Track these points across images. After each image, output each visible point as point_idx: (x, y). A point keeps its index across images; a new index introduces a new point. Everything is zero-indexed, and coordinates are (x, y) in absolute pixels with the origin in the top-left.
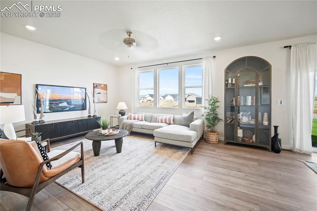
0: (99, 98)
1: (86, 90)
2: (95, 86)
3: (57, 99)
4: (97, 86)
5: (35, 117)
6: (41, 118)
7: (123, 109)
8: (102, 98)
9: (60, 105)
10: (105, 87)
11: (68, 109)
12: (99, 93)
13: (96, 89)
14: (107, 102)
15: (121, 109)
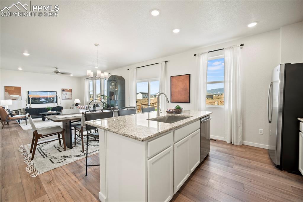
0: (65, 97)
1: (56, 93)
2: (63, 90)
3: (39, 97)
4: (64, 90)
5: (27, 106)
6: (30, 106)
7: (78, 102)
8: (68, 96)
9: (41, 100)
10: (70, 91)
11: (45, 102)
12: (66, 94)
13: (64, 92)
14: (72, 99)
15: (77, 103)
